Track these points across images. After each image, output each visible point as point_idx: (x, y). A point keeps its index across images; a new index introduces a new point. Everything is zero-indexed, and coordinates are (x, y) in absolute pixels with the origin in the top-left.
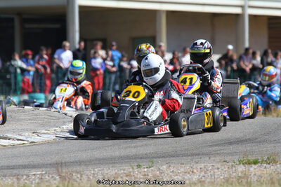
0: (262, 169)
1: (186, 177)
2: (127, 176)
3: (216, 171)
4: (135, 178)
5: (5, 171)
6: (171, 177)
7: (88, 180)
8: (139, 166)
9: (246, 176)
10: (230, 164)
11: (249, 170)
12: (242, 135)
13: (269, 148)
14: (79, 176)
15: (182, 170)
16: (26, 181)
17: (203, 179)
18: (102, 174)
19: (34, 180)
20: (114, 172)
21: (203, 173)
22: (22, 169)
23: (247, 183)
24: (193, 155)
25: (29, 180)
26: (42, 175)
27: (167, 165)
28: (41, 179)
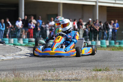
0: (103, 73)
1: (70, 76)
2: (44, 75)
3: (83, 74)
4: (48, 76)
6: (63, 76)
7: (27, 77)
8: (49, 71)
9: (96, 76)
10: (89, 71)
11: (97, 74)
12: (94, 58)
13: (106, 64)
14: (23, 75)
15: (68, 73)
17: (77, 77)
18: (33, 74)
19: (3, 76)
20: (38, 74)
21: (77, 75)
23: (96, 79)
24: (73, 66)
25: (1, 76)
26: (6, 74)
27: (61, 71)
28: (6, 76)
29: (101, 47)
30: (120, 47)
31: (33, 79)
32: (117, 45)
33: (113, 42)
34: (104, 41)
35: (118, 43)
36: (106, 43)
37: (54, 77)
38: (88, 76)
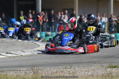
0: (118, 70)
1: (86, 73)
2: (61, 72)
3: (99, 70)
4: (65, 73)
5: (10, 68)
6: (80, 73)
7: (45, 74)
9: (111, 73)
10: (104, 67)
11: (112, 70)
14: (41, 72)
15: (84, 70)
16: (19, 73)
17: (93, 74)
18: (51, 71)
19: (23, 73)
20: (55, 70)
21: (93, 72)
22: (17, 67)
23: (112, 76)
24: (89, 62)
25: (20, 73)
26: (26, 70)
27: (78, 67)
28: (26, 72)
37: (71, 74)
38: (103, 73)
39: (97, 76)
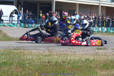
0: (103, 51)
2: (66, 51)
3: (90, 51)
5: (34, 48)
7: (56, 52)
10: (94, 49)
11: (99, 51)
14: (54, 50)
15: (81, 50)
17: (87, 53)
18: (60, 50)
20: (63, 50)
22: (38, 47)
23: (98, 55)
25: (40, 51)
26: (44, 49)
27: (77, 48)
28: (44, 51)
29: (102, 32)
30: (113, 32)
31: (60, 54)
32: (112, 31)
33: (109, 28)
34: (104, 28)
35: (112, 29)
36: (105, 29)
38: (93, 53)
39: (89, 55)
